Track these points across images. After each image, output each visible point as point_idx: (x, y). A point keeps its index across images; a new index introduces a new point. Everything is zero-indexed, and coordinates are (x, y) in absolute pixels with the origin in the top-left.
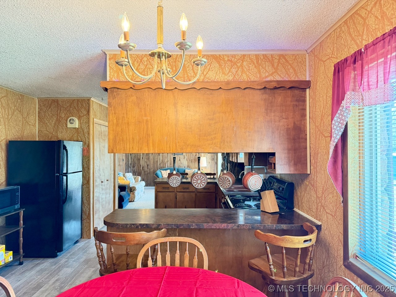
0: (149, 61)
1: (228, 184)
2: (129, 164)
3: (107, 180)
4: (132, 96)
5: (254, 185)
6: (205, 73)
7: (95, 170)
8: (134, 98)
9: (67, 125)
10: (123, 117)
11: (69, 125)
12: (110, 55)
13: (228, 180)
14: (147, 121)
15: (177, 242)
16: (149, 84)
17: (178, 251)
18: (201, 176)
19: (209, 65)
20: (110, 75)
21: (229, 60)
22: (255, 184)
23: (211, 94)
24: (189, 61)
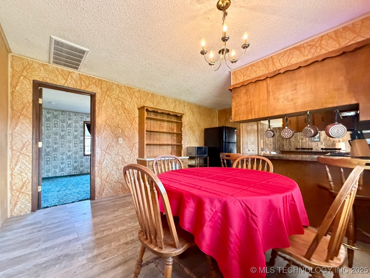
0: (252, 68)
1: (310, 134)
2: (277, 148)
3: (253, 150)
4: (243, 90)
5: (336, 133)
6: (288, 61)
7: (243, 143)
8: (244, 90)
9: (229, 121)
10: (239, 102)
11: (231, 121)
12: (232, 72)
13: (309, 131)
14: (251, 101)
15: (255, 158)
16: (251, 80)
17: (255, 163)
18: (287, 130)
19: (292, 55)
20: (233, 82)
21: (308, 45)
22: (338, 132)
23: (294, 73)
24: (277, 58)
